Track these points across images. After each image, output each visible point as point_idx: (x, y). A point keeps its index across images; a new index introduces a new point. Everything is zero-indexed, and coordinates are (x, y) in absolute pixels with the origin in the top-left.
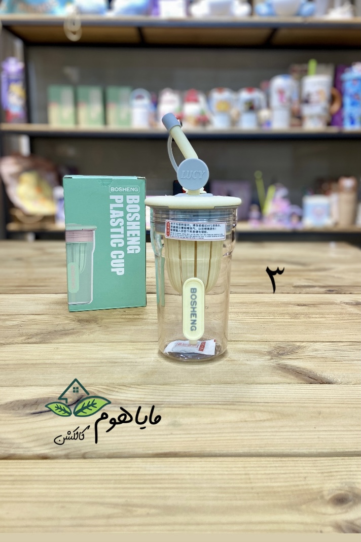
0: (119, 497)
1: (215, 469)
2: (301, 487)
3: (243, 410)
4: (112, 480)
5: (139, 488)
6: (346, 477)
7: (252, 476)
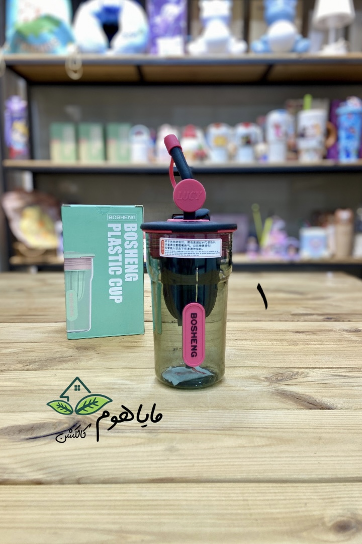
0: (114, 523)
1: (213, 495)
2: (301, 514)
3: (241, 436)
4: (106, 506)
5: (134, 514)
6: (348, 503)
7: (250, 503)
